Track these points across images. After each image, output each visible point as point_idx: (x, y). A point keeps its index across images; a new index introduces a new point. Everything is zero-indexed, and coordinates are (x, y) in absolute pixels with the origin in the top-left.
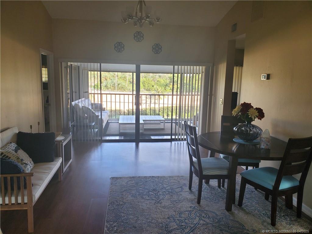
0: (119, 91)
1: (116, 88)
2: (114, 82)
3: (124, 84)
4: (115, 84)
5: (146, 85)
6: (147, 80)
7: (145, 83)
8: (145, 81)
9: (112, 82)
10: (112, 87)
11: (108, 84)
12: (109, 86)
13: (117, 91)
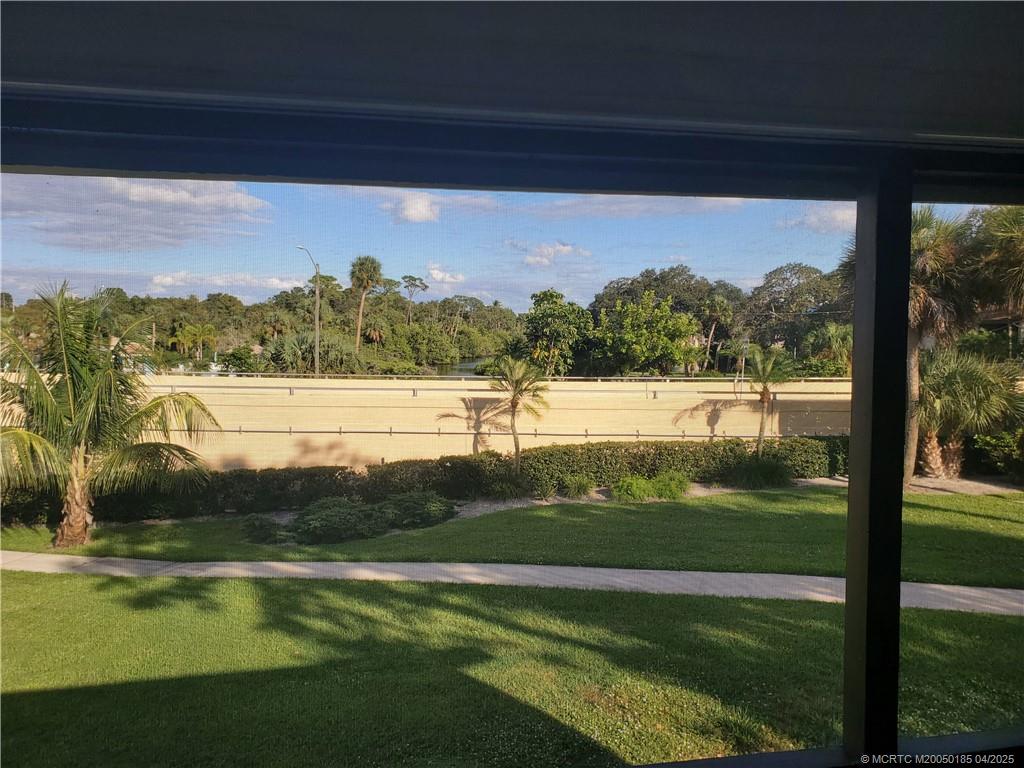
0: (330, 377)
1: (317, 363)
2: (310, 341)
3: (347, 347)
4: (311, 349)
5: (424, 348)
6: (424, 331)
7: (420, 341)
8: (417, 333)
9: (302, 342)
10: (300, 362)
11: (286, 347)
12: (289, 358)
13: (323, 378)
